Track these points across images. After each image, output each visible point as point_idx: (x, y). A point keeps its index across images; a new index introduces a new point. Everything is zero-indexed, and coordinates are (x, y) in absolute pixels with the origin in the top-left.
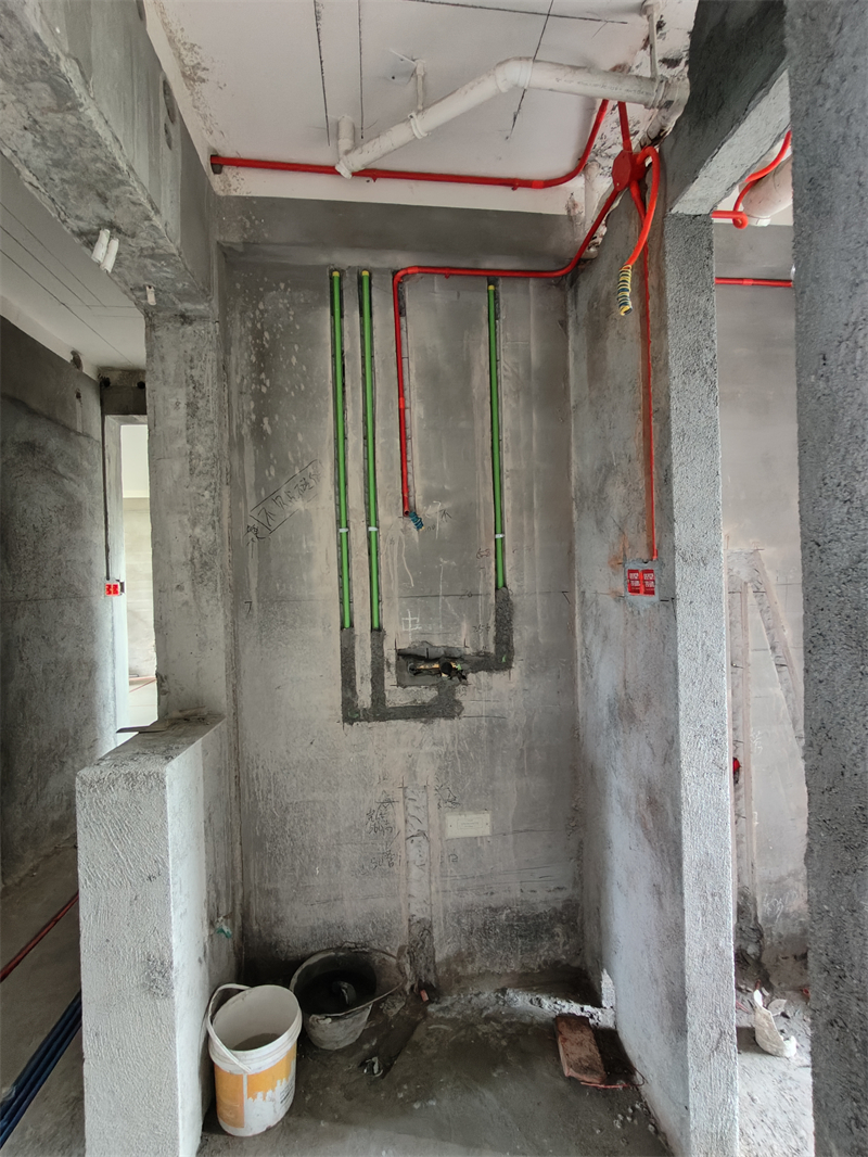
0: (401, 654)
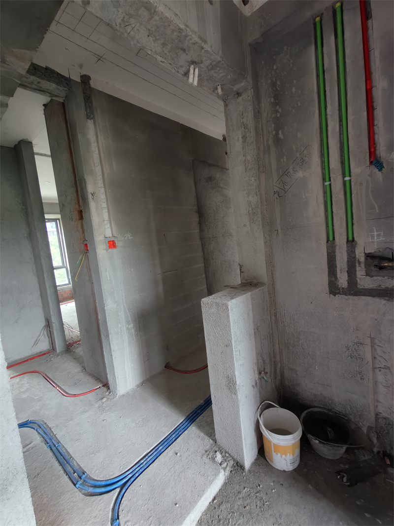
0: (369, 256)
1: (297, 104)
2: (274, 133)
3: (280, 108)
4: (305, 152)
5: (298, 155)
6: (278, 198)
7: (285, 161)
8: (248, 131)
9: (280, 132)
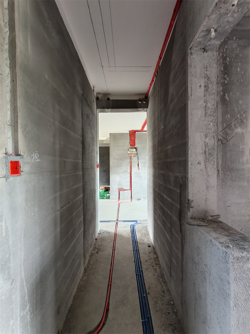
1: (241, 81)
2: (222, 93)
3: (227, 77)
4: (244, 115)
5: (239, 116)
6: (221, 144)
7: (229, 117)
8: (211, 83)
9: (226, 95)
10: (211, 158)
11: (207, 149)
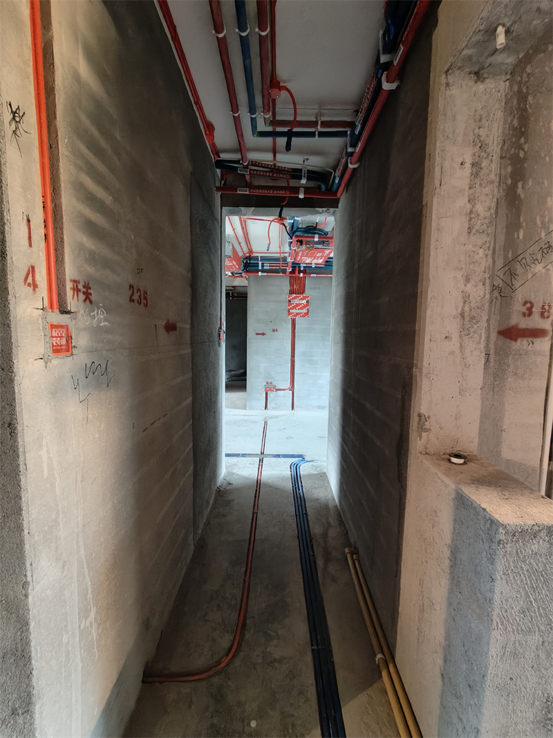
5: (543, 234)
6: (499, 298)
7: (521, 237)
8: (486, 158)
9: (520, 185)
10: (475, 327)
11: (467, 308)
